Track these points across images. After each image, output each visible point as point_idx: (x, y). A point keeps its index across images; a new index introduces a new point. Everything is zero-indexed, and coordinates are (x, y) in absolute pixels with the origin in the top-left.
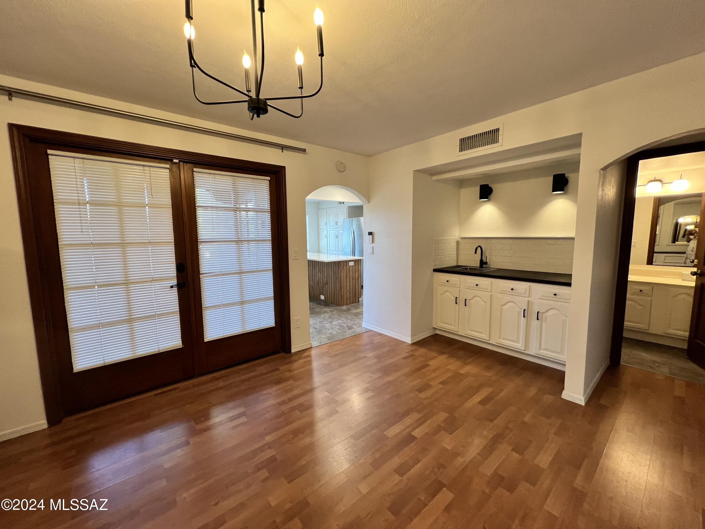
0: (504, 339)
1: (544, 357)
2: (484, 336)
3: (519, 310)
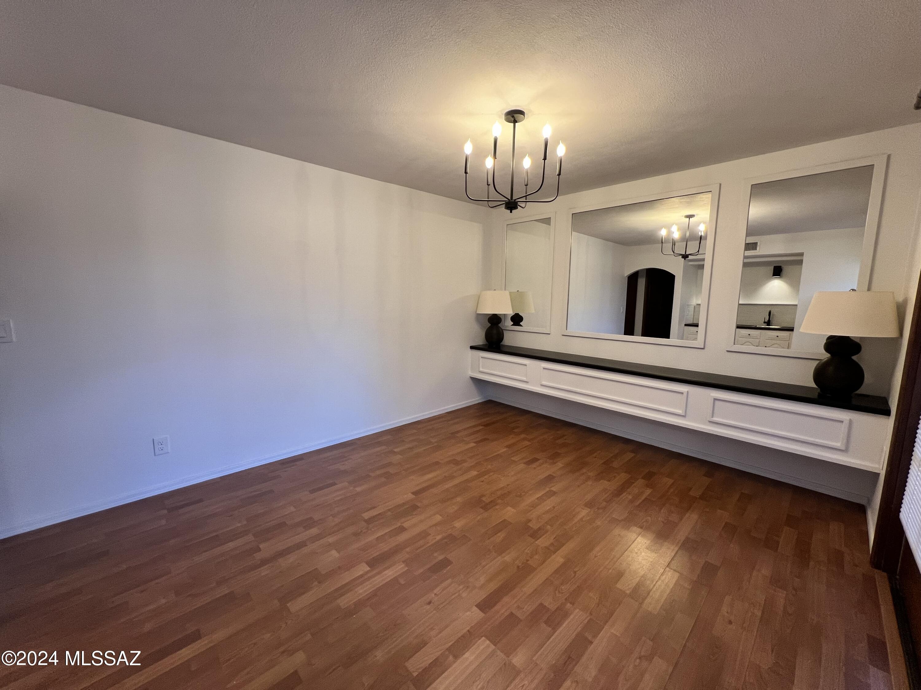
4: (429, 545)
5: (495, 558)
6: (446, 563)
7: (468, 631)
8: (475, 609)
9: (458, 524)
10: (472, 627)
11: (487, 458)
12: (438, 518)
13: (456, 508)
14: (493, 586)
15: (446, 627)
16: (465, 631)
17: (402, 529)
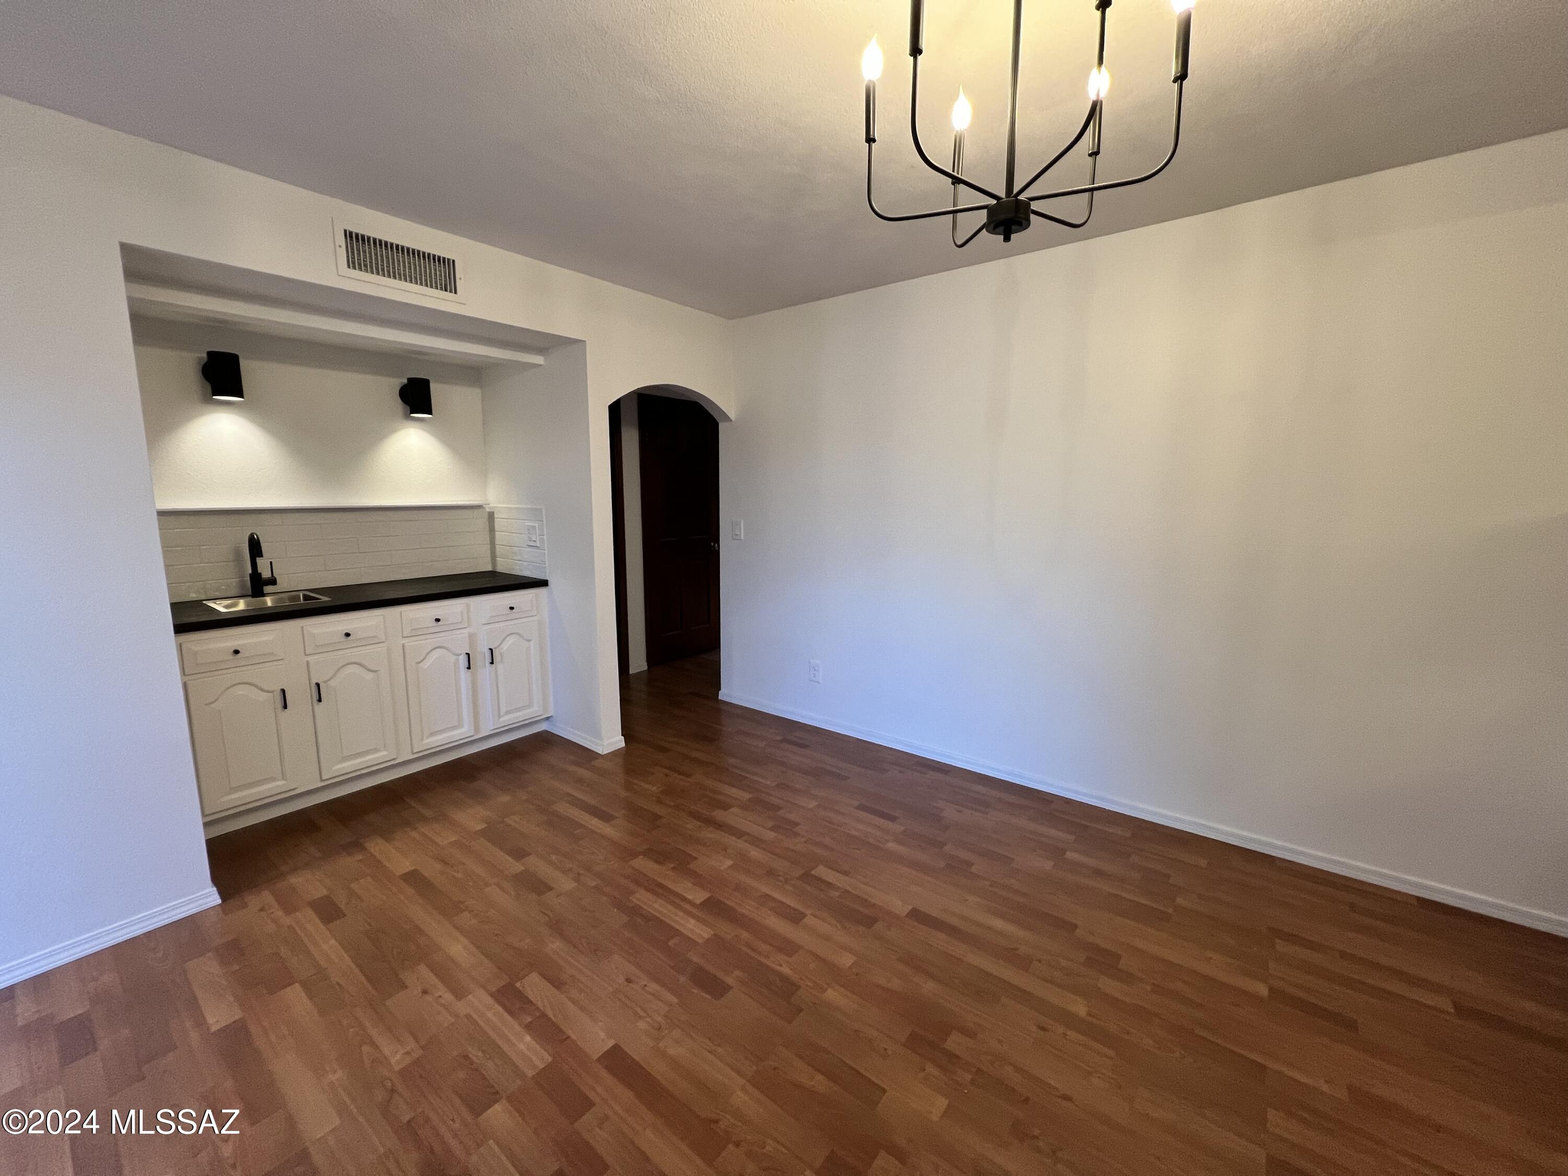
0: (432, 734)
1: (506, 728)
2: (385, 753)
3: (452, 658)
4: (763, 960)
5: (738, 1072)
6: (717, 989)
7: (568, 1037)
8: (611, 1043)
9: (833, 995)
10: (574, 1042)
11: (1196, 1031)
12: (847, 960)
13: (895, 984)
14: (659, 1069)
15: (582, 1009)
16: (570, 1033)
17: (796, 918)
